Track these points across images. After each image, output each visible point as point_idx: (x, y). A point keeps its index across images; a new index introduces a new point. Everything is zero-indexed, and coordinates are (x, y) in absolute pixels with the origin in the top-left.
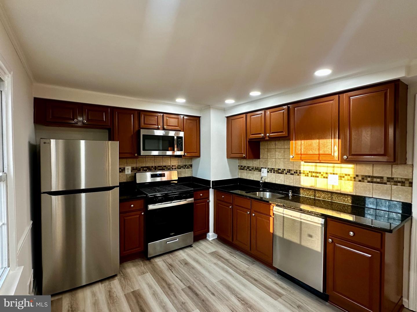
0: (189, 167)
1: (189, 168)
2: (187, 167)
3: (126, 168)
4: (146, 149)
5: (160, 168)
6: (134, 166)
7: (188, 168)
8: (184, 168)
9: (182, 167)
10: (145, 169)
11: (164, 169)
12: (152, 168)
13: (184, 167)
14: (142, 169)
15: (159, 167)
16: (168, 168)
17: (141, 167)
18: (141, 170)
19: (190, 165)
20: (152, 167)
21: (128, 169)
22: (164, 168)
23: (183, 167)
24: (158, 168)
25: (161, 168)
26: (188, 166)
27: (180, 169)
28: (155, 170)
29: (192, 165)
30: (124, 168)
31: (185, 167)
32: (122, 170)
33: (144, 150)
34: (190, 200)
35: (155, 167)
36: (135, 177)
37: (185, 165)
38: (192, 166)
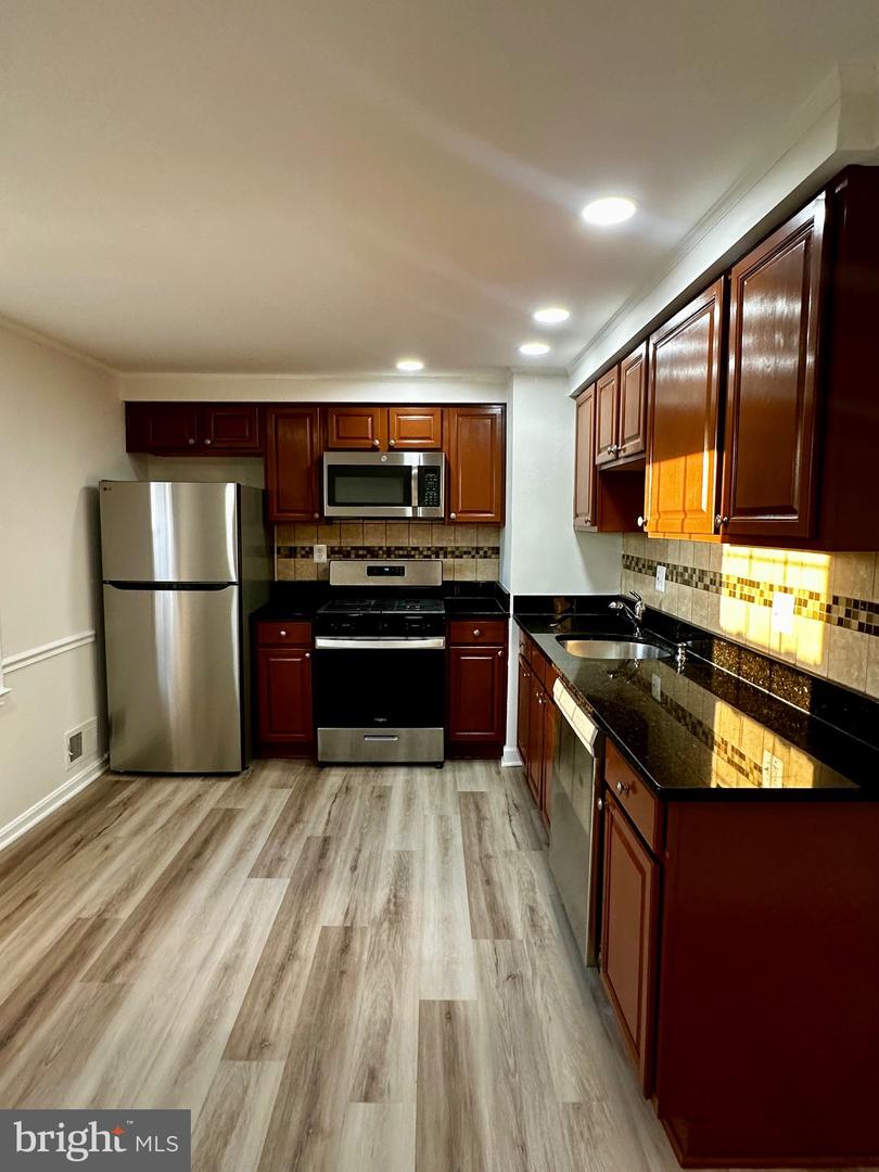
0: (489, 553)
1: (490, 557)
2: (481, 553)
3: (316, 547)
4: (338, 501)
5: (401, 552)
6: (335, 543)
7: (485, 557)
8: (473, 557)
9: (465, 553)
10: (361, 552)
11: (413, 557)
12: (381, 552)
13: (473, 553)
14: (353, 552)
15: (398, 548)
16: (425, 553)
17: (353, 548)
18: (353, 556)
19: (493, 548)
20: (381, 548)
21: (320, 550)
22: (413, 553)
23: (469, 553)
24: (397, 552)
25: (405, 553)
26: (485, 552)
27: (461, 557)
28: (389, 556)
29: (498, 548)
30: (311, 549)
31: (477, 553)
32: (307, 552)
33: (332, 503)
35: (389, 548)
36: (327, 571)
37: (478, 549)
38: (498, 553)
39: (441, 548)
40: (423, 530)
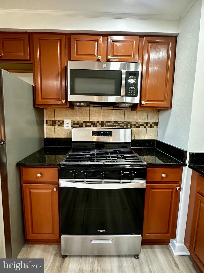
0: (153, 125)
1: (153, 127)
2: (149, 125)
3: (66, 121)
4: (76, 92)
5: (109, 124)
6: (75, 119)
7: (151, 127)
8: (145, 127)
9: (141, 125)
10: (88, 124)
11: (115, 126)
12: (98, 124)
13: (145, 125)
14: (84, 124)
15: (107, 122)
16: (121, 125)
17: (84, 122)
18: (84, 126)
19: (155, 123)
20: (98, 122)
21: (68, 123)
22: (115, 124)
23: (143, 125)
24: (106, 124)
25: (111, 124)
26: (151, 125)
27: (139, 127)
28: (102, 126)
29: (158, 123)
30: (63, 121)
31: (147, 125)
32: (61, 123)
33: (72, 93)
34: (138, 183)
35: (102, 122)
36: (71, 133)
37: (147, 123)
38: (157, 125)
39: (129, 122)
40: (120, 113)
